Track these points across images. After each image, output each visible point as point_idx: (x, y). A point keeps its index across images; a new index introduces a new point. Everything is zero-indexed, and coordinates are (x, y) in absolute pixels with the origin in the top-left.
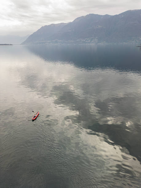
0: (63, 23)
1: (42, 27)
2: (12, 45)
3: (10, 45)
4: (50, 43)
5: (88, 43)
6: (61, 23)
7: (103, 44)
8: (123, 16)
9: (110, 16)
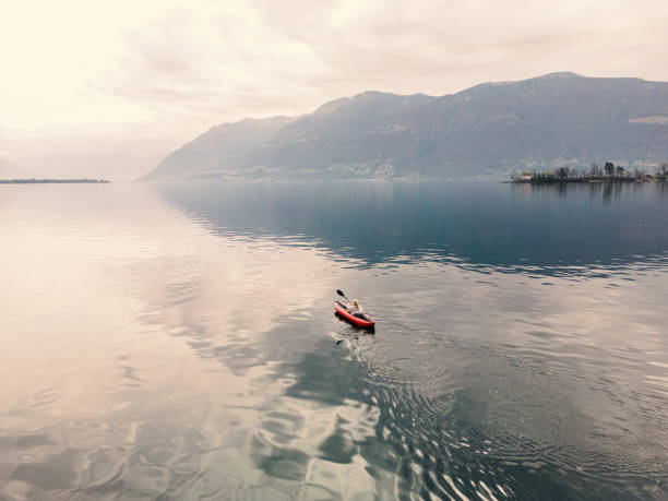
0: (283, 117)
1: (214, 128)
2: (106, 182)
3: (102, 181)
4: (237, 175)
5: (364, 177)
6: (276, 117)
7: (413, 180)
8: (468, 99)
9: (431, 97)
